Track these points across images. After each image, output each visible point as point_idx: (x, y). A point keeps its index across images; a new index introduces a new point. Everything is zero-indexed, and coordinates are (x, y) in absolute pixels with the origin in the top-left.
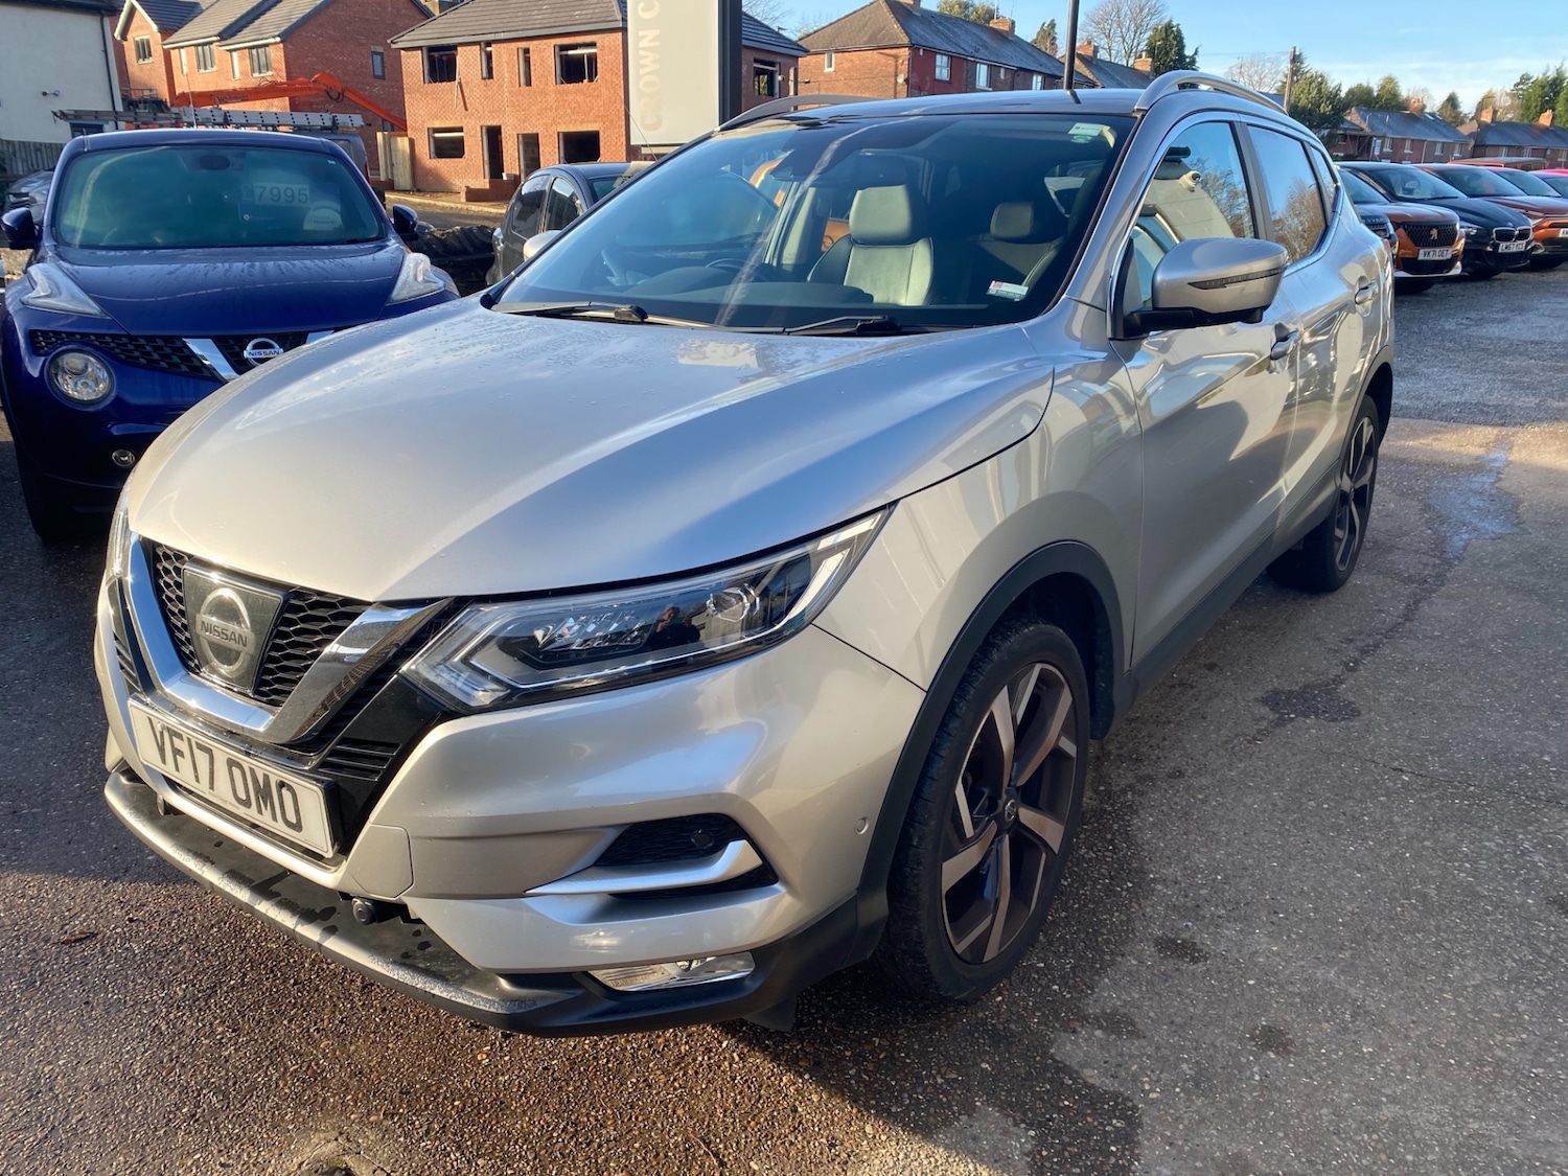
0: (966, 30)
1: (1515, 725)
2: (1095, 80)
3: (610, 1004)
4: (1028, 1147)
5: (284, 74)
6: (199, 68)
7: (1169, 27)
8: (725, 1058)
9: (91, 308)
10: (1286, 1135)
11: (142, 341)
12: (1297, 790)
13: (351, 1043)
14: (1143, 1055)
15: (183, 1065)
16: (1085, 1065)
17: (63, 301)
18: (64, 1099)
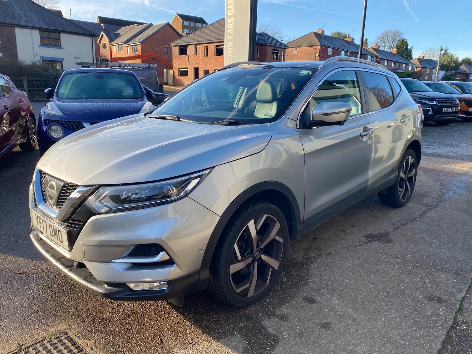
0: (338, 41)
1: (440, 248)
2: (378, 56)
3: (130, 293)
4: (245, 346)
5: (141, 53)
6: (118, 51)
7: (403, 40)
8: (173, 316)
9: (60, 114)
10: (318, 350)
11: (72, 123)
12: (363, 261)
13: (79, 304)
14: (287, 326)
15: (36, 305)
16: (269, 327)
17: (54, 112)
18: (6, 310)
